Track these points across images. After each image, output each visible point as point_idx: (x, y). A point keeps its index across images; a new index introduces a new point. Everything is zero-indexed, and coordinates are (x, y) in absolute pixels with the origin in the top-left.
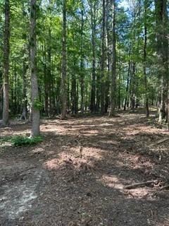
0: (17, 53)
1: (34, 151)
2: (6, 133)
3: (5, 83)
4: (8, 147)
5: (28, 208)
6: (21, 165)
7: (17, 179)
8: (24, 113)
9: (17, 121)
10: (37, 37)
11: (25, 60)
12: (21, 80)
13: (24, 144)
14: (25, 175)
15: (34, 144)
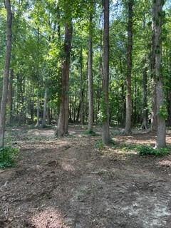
0: (138, 65)
1: (161, 163)
2: (129, 141)
3: (127, 94)
4: (134, 155)
5: (163, 223)
6: (150, 175)
7: (147, 189)
8: (144, 123)
9: (138, 130)
10: (163, 43)
11: (146, 69)
12: (141, 90)
13: (149, 154)
14: (155, 187)
15: (161, 156)
